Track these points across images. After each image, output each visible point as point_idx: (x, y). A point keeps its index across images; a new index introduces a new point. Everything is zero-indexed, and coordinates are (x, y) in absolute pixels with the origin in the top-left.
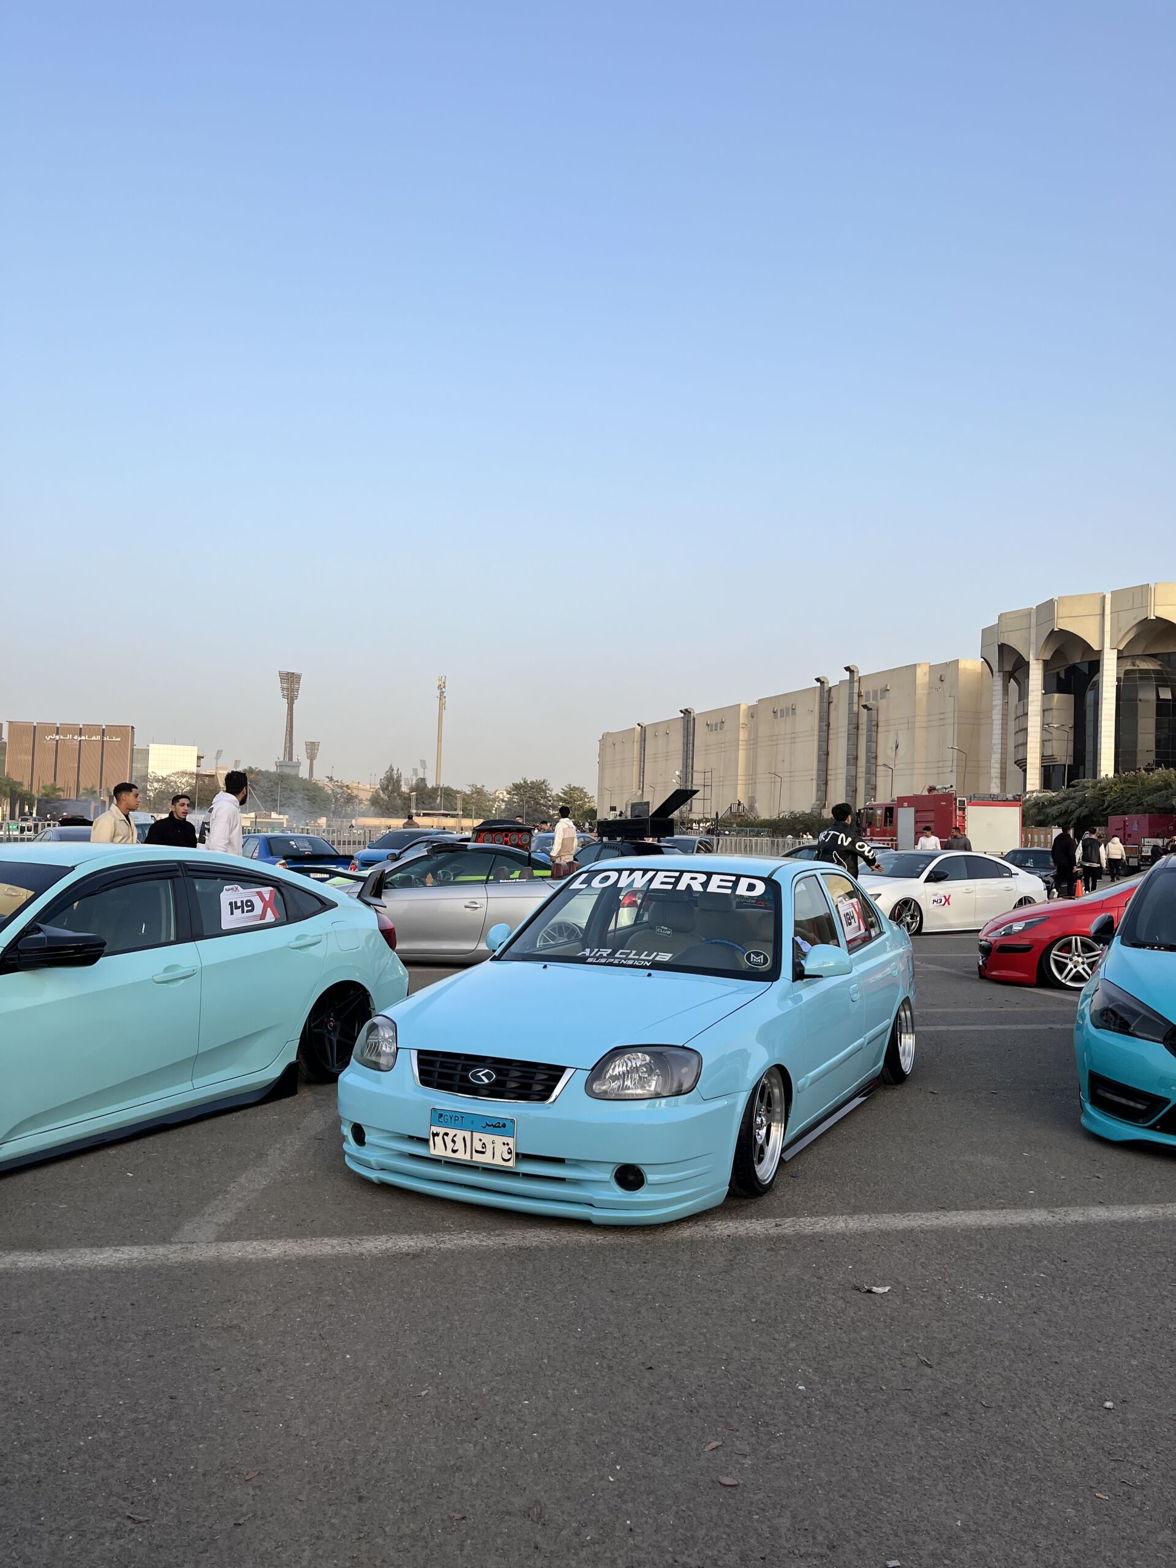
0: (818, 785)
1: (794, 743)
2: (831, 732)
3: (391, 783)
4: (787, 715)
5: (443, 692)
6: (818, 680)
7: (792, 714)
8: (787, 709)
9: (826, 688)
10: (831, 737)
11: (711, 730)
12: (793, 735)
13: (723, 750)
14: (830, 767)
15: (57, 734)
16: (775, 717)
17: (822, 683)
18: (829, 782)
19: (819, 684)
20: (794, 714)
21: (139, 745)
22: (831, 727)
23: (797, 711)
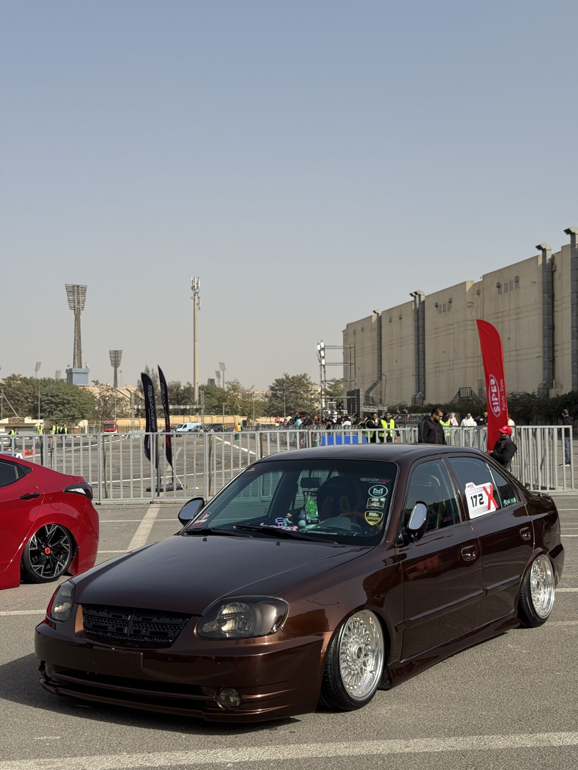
0: (544, 362)
1: (519, 318)
2: (556, 303)
4: (511, 289)
5: (197, 293)
6: (539, 247)
7: (516, 288)
8: (511, 282)
9: (549, 256)
10: (556, 309)
11: (440, 312)
12: (518, 310)
13: (451, 332)
14: (556, 342)
16: (500, 293)
17: (544, 250)
18: (556, 359)
19: (540, 252)
20: (517, 287)
22: (556, 298)
23: (522, 283)
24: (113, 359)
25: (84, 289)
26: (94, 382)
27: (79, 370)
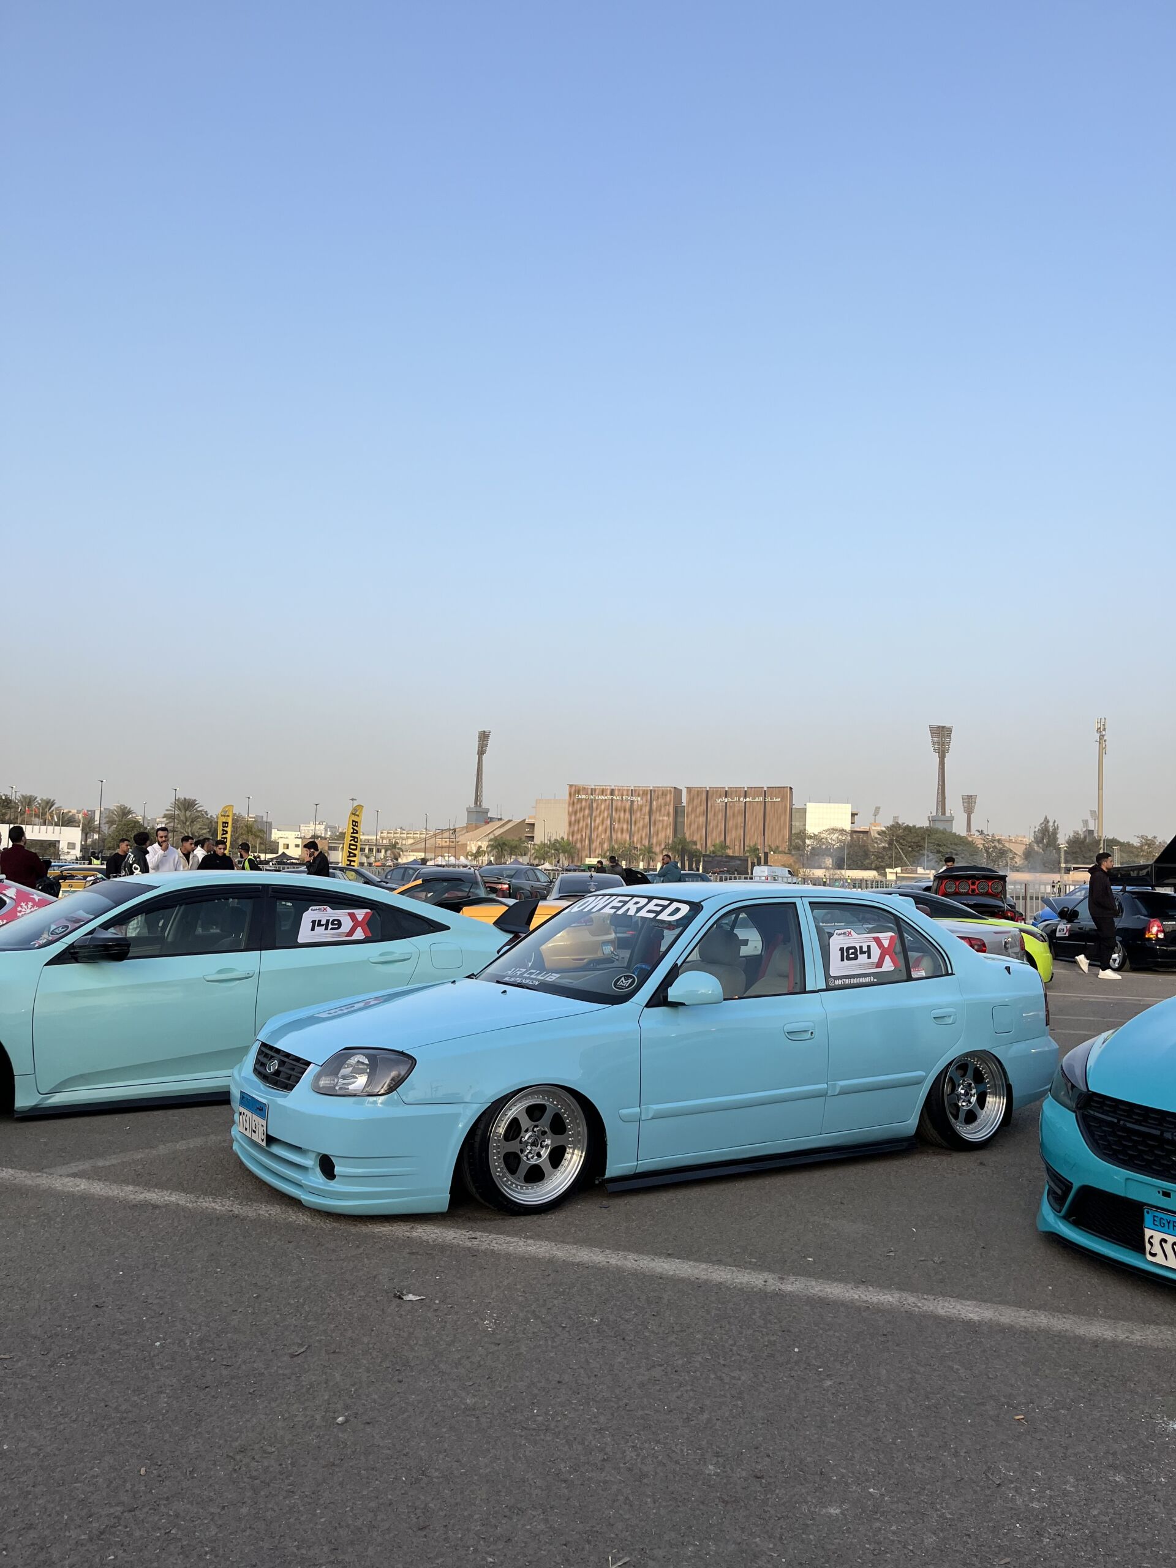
3: (1047, 835)
5: (1103, 736)
15: (726, 797)
21: (797, 805)
24: (965, 805)
25: (950, 730)
26: (979, 831)
27: (943, 818)
